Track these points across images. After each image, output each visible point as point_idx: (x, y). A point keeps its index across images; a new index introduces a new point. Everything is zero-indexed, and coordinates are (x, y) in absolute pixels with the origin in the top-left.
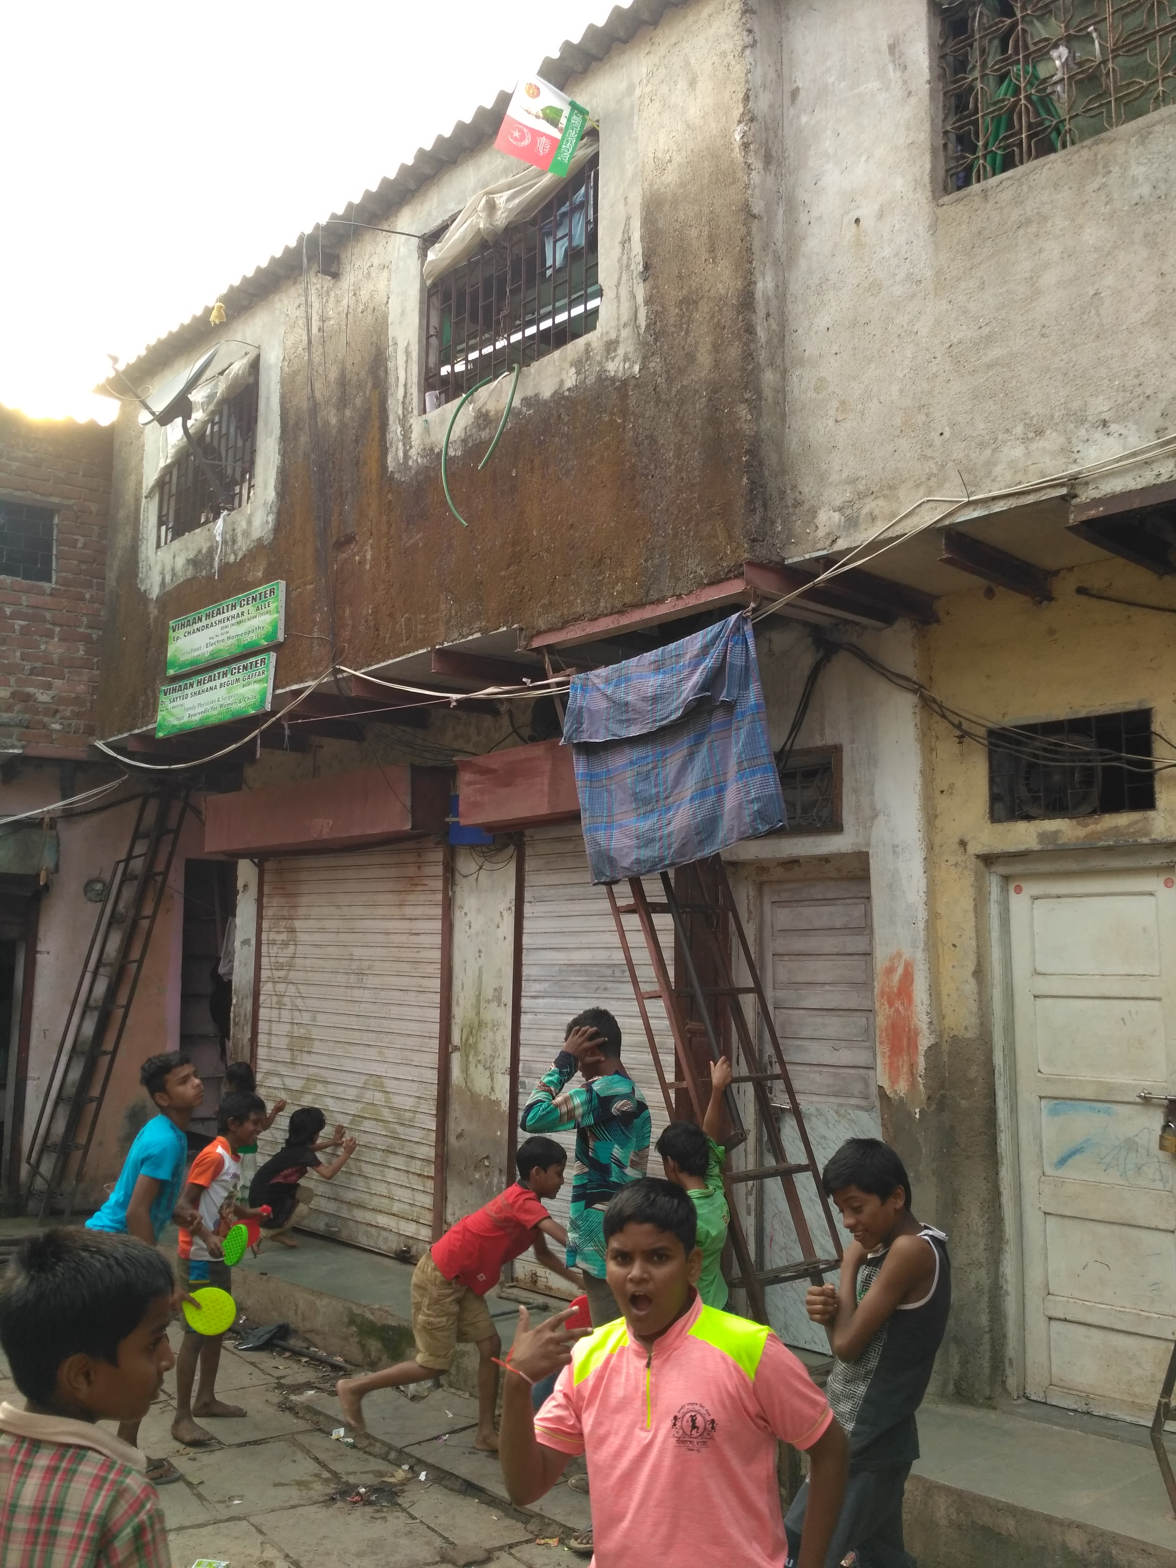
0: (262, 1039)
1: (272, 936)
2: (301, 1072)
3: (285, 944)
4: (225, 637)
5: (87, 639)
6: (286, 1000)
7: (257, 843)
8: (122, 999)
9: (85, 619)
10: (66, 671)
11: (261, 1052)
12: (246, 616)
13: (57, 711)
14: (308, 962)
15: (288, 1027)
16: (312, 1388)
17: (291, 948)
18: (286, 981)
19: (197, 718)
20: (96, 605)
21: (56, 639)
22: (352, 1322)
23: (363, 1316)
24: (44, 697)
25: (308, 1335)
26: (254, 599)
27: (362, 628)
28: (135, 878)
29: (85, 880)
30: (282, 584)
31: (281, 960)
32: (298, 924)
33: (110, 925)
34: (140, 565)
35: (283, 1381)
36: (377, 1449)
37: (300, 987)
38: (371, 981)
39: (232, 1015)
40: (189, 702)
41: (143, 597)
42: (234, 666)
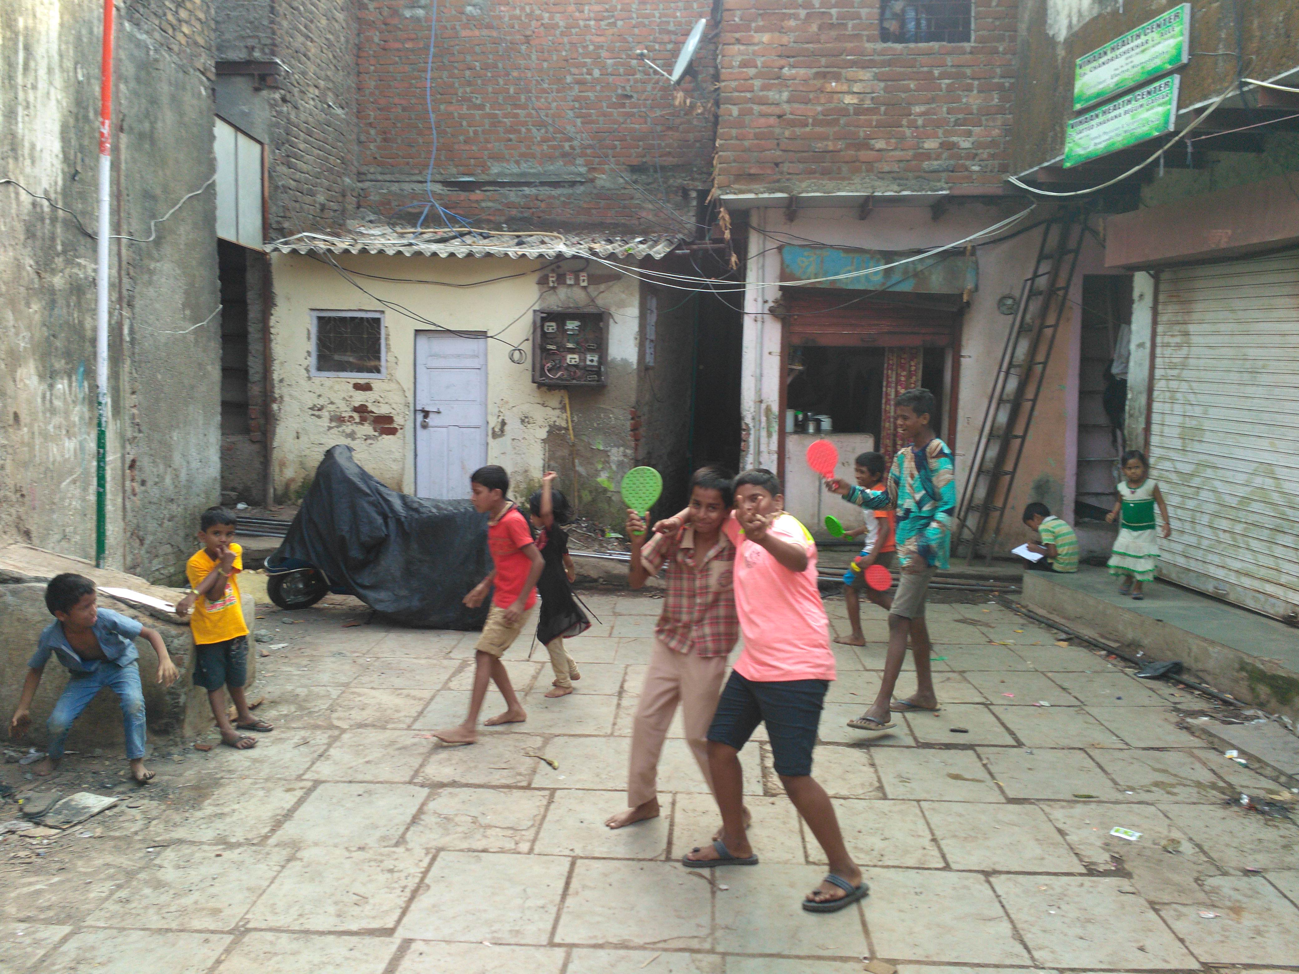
0: (1155, 428)
1: (1167, 339)
2: (1190, 457)
3: (1179, 346)
4: (1129, 67)
5: (1000, 88)
6: (1178, 395)
7: (1155, 256)
8: (1030, 394)
9: (998, 71)
10: (983, 118)
11: (1155, 440)
12: (1151, 43)
13: (976, 155)
14: (1202, 362)
15: (1179, 420)
16: (1206, 715)
17: (1185, 351)
18: (1179, 379)
19: (1102, 146)
20: (1009, 56)
21: (975, 92)
22: (1242, 668)
23: (1253, 665)
24: (965, 144)
25: (1200, 674)
26: (1159, 26)
27: (1271, 38)
28: (1040, 293)
29: (998, 297)
30: (1187, 6)
31: (1174, 360)
32: (1191, 328)
33: (1019, 333)
34: (1049, 12)
35: (1179, 706)
36: (1268, 771)
37: (1193, 384)
38: (1264, 379)
39: (1127, 408)
40: (1094, 132)
41: (1051, 42)
42: (1138, 93)
